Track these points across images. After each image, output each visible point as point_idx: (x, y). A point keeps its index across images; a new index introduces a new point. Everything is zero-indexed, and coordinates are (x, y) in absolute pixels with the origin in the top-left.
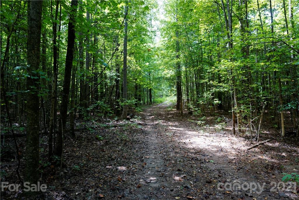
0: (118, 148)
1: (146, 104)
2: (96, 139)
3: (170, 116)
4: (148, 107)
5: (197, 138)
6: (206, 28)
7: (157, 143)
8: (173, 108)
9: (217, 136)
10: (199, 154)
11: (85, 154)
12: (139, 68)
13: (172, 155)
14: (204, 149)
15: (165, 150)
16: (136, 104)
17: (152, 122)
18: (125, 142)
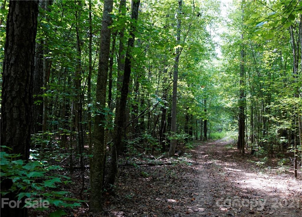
0: (166, 185)
1: (200, 139)
2: (140, 176)
3: (228, 156)
4: (201, 144)
5: (254, 179)
6: (271, 56)
7: (208, 183)
8: (234, 146)
9: (276, 179)
10: (251, 194)
11: (132, 189)
12: (192, 95)
13: (222, 193)
14: (258, 190)
15: (216, 189)
16: (186, 139)
17: (204, 162)
18: (173, 180)
